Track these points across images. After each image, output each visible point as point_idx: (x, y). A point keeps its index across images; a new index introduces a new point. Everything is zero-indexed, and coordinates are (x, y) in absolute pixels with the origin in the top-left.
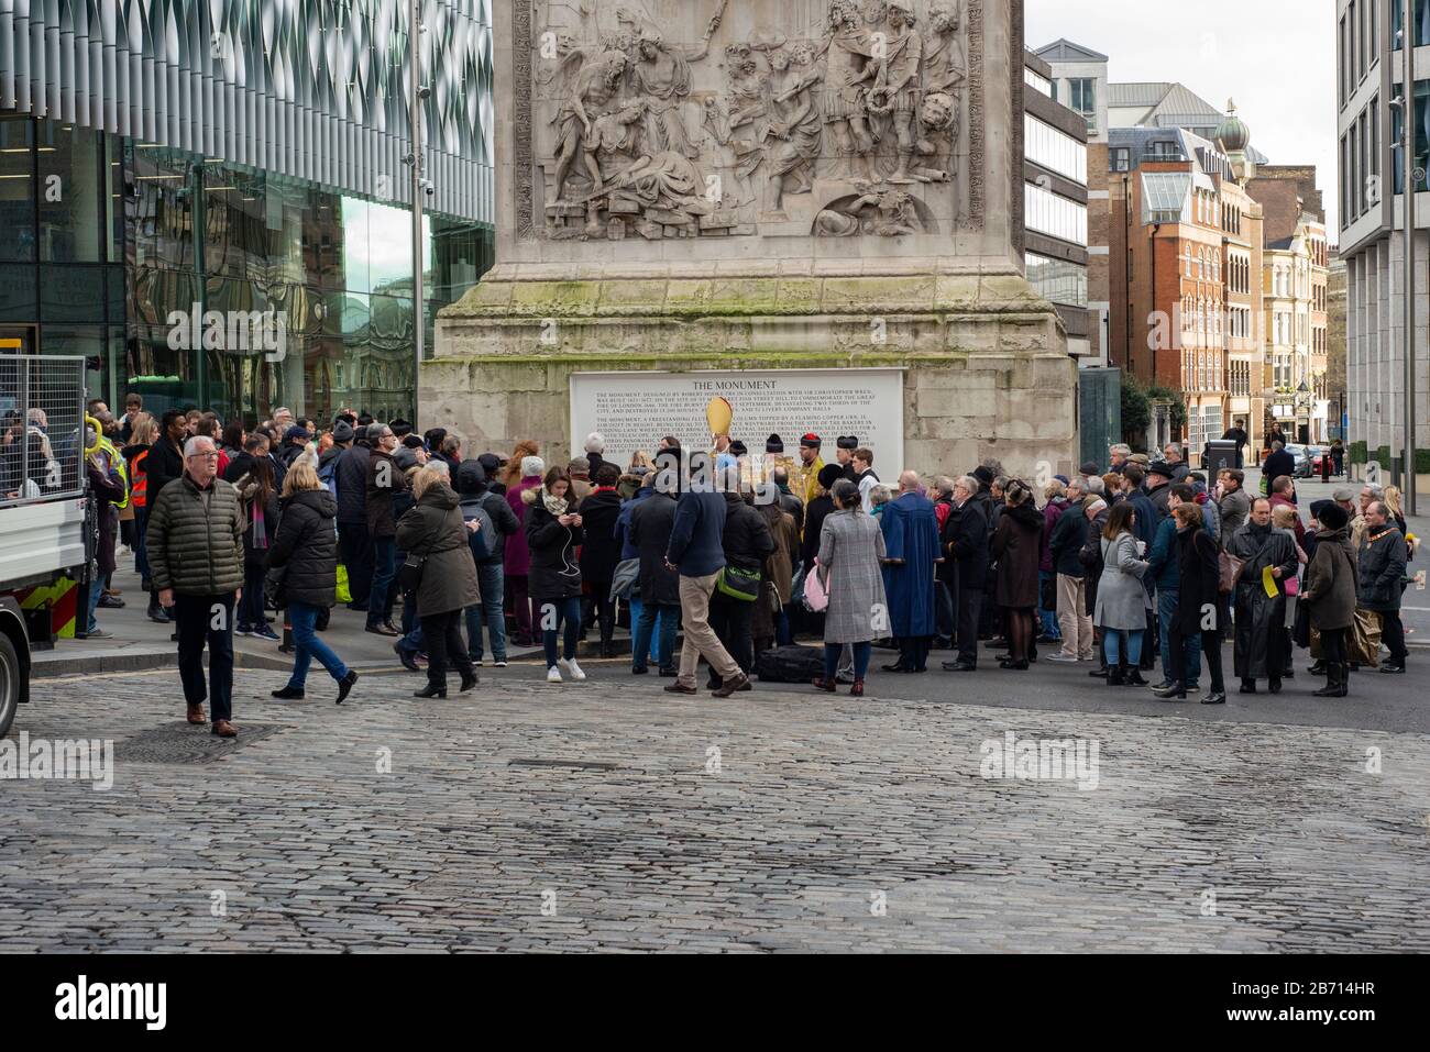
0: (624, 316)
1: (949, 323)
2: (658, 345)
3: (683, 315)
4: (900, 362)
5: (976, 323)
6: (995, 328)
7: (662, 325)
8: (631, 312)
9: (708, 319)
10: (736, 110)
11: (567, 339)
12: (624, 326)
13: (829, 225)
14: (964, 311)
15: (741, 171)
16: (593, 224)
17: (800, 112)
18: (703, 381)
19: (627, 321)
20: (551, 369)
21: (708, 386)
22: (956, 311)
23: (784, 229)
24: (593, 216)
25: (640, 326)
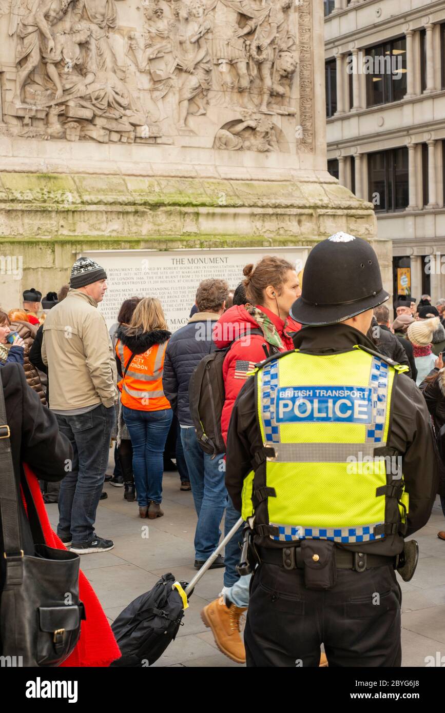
0: (106, 204)
1: (320, 215)
2: (134, 229)
3: (150, 205)
4: (300, 243)
5: (334, 216)
6: (344, 219)
7: (136, 212)
8: (112, 201)
9: (169, 208)
10: (150, 46)
11: (62, 222)
12: (106, 212)
13: (224, 141)
14: (326, 207)
15: (156, 94)
16: (56, 127)
17: (202, 53)
18: (178, 257)
19: (109, 208)
20: (58, 248)
21: (182, 262)
22: (323, 207)
23: (194, 141)
24: (53, 119)
25: (119, 213)
